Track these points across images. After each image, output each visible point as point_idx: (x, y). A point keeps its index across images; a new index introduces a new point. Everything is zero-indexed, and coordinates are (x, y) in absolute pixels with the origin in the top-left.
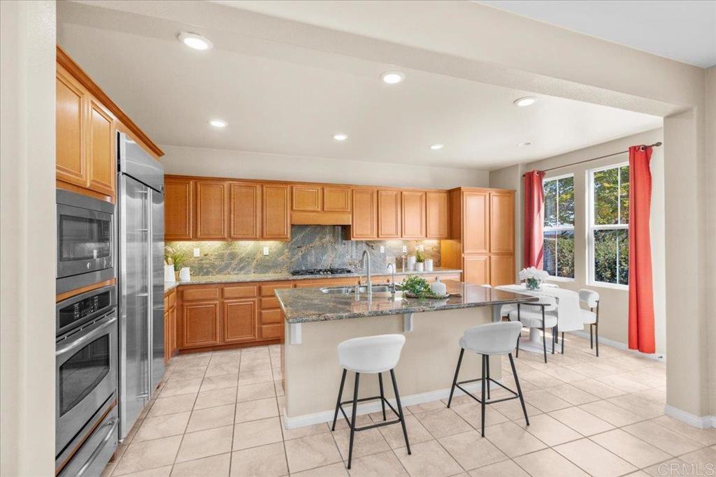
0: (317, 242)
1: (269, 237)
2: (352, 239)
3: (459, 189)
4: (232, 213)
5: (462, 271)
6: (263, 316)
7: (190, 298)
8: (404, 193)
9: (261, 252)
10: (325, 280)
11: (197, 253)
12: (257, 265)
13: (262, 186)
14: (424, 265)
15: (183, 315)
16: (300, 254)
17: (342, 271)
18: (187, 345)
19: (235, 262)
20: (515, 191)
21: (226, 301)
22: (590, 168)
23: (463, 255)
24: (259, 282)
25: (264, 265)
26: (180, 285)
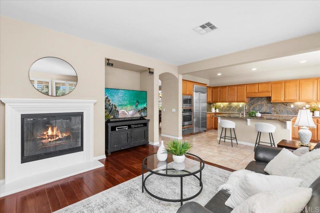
0: (259, 103)
1: (239, 101)
2: (272, 102)
4: (229, 95)
9: (239, 106)
13: (237, 86)
16: (253, 107)
19: (232, 109)
25: (240, 110)
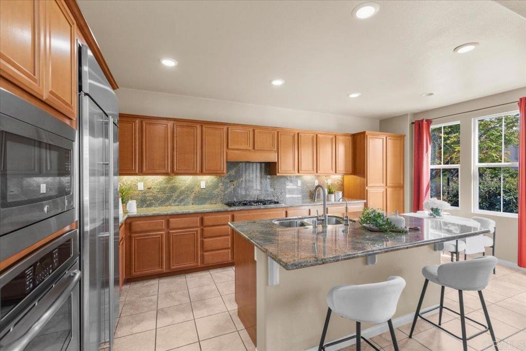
0: (246, 177)
1: (208, 172)
2: (278, 174)
3: (364, 133)
4: (175, 150)
5: (365, 201)
6: (205, 245)
7: (138, 229)
8: (318, 135)
9: (199, 186)
10: (258, 211)
11: (141, 186)
12: (195, 197)
13: (202, 126)
14: (335, 196)
15: (130, 246)
16: (232, 187)
17: (271, 202)
18: (135, 274)
19: (176, 194)
20: (405, 136)
21: (171, 231)
22: (475, 116)
23: (366, 188)
24: (201, 213)
25: (202, 197)
26: (129, 218)
